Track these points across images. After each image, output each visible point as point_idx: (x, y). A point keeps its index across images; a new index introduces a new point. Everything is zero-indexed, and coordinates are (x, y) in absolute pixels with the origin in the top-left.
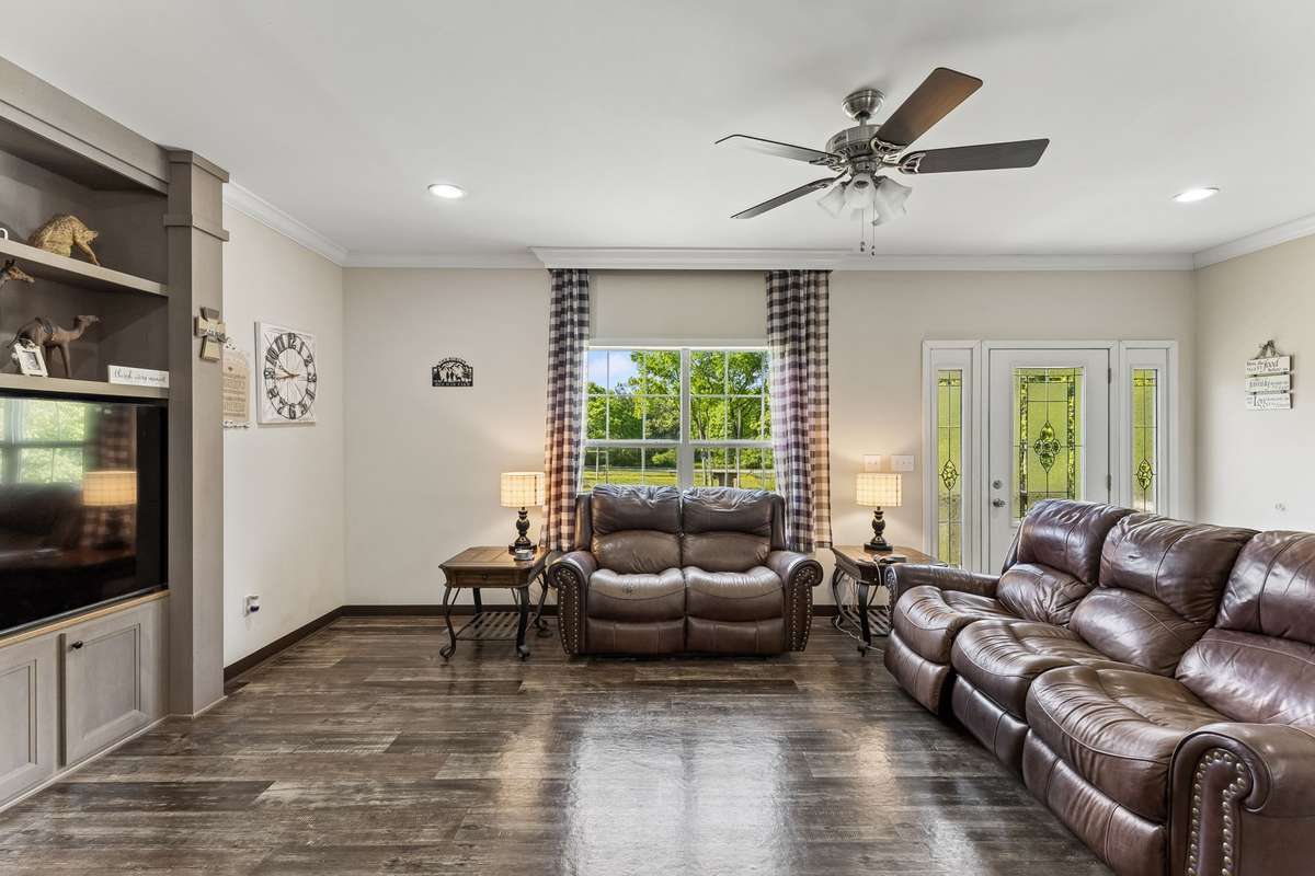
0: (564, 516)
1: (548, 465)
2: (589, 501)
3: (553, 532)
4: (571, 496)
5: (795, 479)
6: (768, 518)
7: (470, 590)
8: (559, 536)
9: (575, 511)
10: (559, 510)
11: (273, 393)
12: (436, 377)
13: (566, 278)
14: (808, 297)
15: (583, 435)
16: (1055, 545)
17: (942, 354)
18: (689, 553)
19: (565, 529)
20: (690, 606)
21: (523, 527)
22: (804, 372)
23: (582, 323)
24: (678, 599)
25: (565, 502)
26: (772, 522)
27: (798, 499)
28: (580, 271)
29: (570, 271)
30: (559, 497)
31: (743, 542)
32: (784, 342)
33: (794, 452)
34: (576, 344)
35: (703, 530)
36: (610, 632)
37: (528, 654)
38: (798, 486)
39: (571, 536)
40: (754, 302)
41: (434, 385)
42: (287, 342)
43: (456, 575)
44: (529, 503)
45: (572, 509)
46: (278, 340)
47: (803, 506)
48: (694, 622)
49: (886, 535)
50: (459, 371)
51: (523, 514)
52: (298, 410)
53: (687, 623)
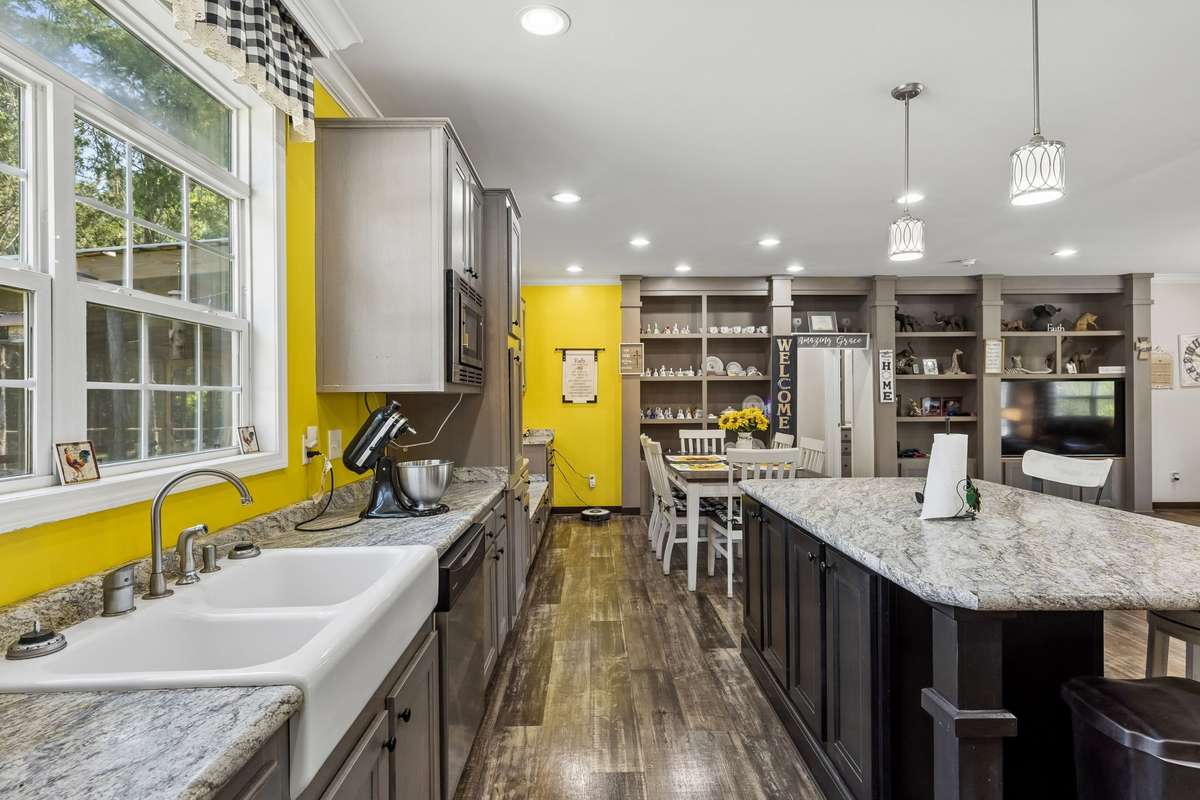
11: (1191, 370)
46: (1195, 341)
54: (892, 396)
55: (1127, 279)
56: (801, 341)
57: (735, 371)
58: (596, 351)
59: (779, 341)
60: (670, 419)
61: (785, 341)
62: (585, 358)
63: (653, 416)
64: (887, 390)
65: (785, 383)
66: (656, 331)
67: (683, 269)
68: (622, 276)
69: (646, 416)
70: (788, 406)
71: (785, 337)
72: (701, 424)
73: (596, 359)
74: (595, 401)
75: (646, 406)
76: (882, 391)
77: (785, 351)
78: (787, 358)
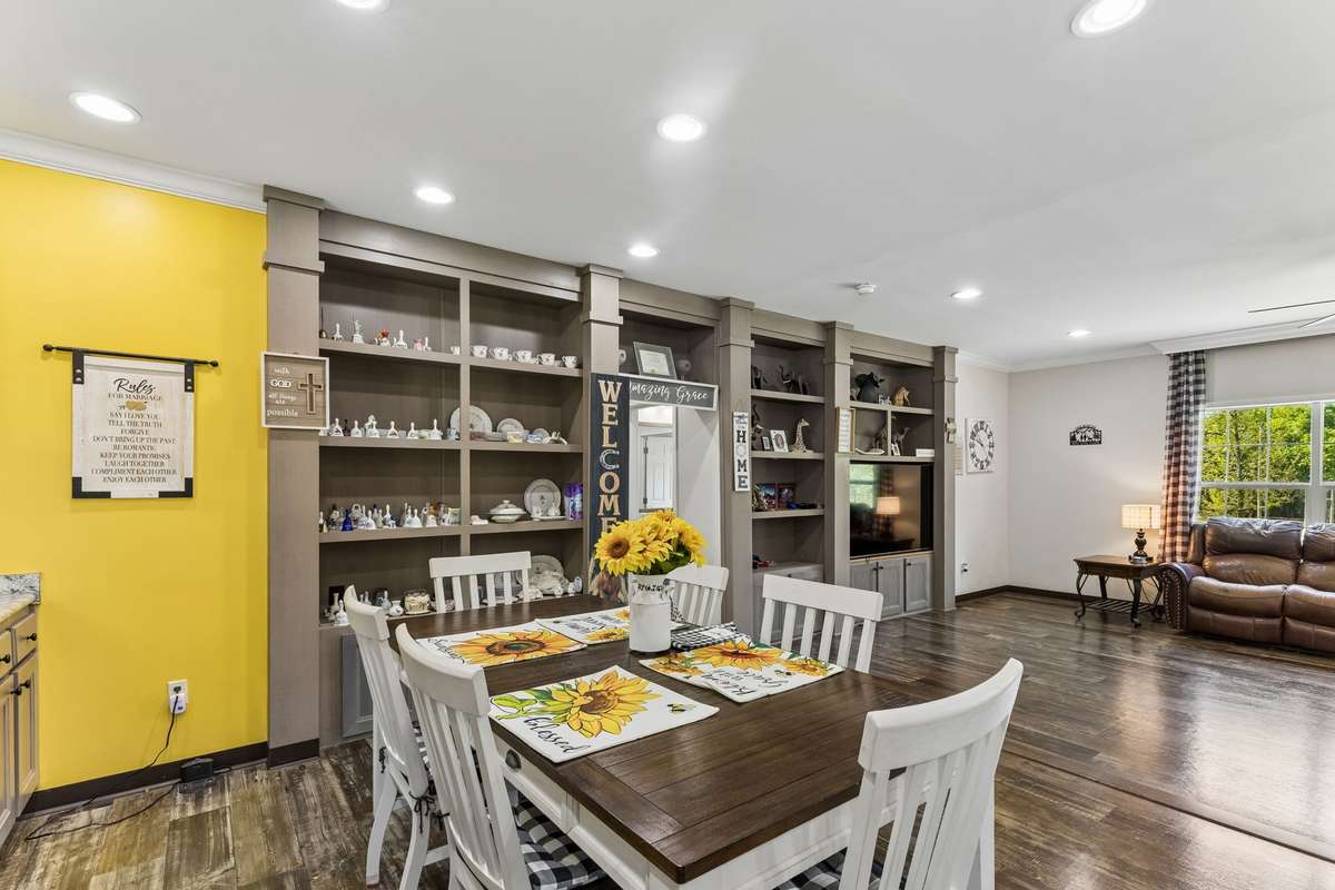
0: (1179, 539)
1: (1164, 501)
2: (1203, 530)
3: (1168, 550)
4: (1184, 524)
7: (1096, 578)
8: (1174, 553)
9: (1190, 535)
10: (1174, 534)
11: (973, 456)
12: (1073, 439)
13: (1183, 359)
15: (1198, 478)
19: (1179, 549)
20: (1284, 609)
21: (1141, 544)
24: (1277, 604)
25: (1179, 528)
28: (1196, 352)
29: (1187, 354)
30: (1174, 524)
34: (1192, 409)
36: (1208, 619)
37: (1140, 625)
39: (1184, 554)
41: (1071, 444)
42: (981, 426)
43: (1086, 567)
44: (1144, 525)
45: (1186, 534)
46: (976, 426)
48: (1289, 621)
50: (1090, 434)
51: (1141, 534)
52: (985, 464)
53: (1284, 622)
54: (748, 482)
55: (939, 352)
56: (633, 388)
57: (515, 435)
58: (190, 366)
59: (602, 383)
60: (391, 531)
61: (611, 384)
62: (152, 380)
63: (348, 524)
64: (742, 473)
65: (611, 459)
66: (358, 338)
67: (433, 196)
68: (267, 188)
69: (330, 522)
70: (614, 498)
71: (611, 378)
72: (457, 538)
73: (190, 386)
74: (188, 492)
75: (330, 501)
76: (737, 474)
77: (610, 401)
78: (614, 414)
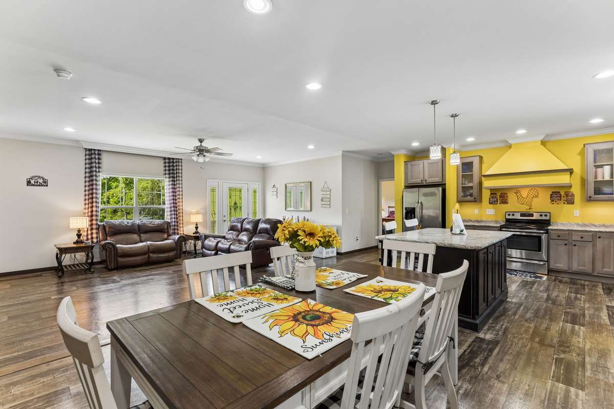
0: (94, 231)
1: (87, 214)
2: (104, 226)
4: (96, 224)
5: (173, 216)
6: (166, 228)
8: (92, 238)
10: (92, 229)
12: (29, 183)
13: (93, 152)
14: (176, 166)
15: (100, 204)
16: (235, 226)
17: (211, 183)
18: (143, 239)
19: (95, 236)
20: (149, 251)
21: (79, 236)
22: (176, 187)
23: (99, 167)
24: (146, 249)
25: (94, 227)
26: (167, 229)
27: (175, 222)
28: (98, 150)
29: (95, 150)
30: (92, 225)
31: (160, 234)
32: (170, 178)
33: (173, 209)
35: (146, 232)
36: (125, 261)
38: (174, 218)
40: (160, 166)
41: (28, 185)
44: (81, 227)
45: (98, 229)
47: (176, 224)
48: (151, 255)
49: (199, 230)
50: (41, 181)
51: (79, 231)
53: (149, 255)
